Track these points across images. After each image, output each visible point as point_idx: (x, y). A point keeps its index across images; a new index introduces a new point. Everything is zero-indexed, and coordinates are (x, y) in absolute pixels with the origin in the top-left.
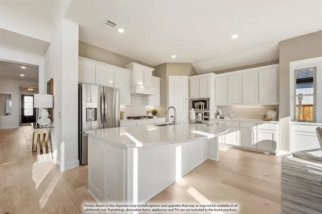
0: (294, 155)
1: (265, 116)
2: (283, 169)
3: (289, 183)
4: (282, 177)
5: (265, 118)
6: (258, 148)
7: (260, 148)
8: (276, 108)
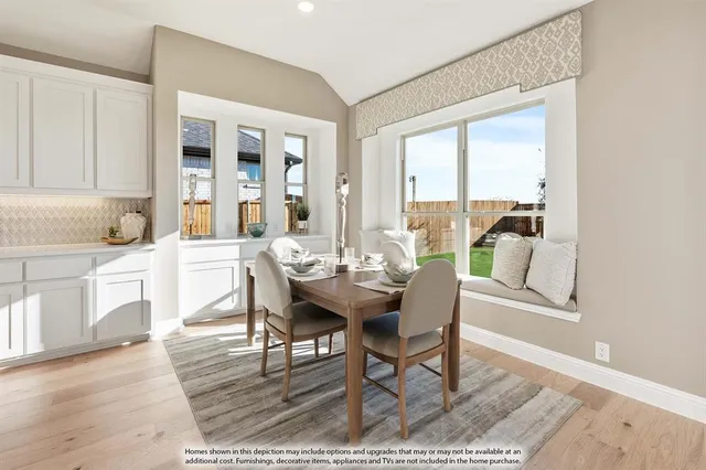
0: (187, 323)
1: (113, 232)
2: (183, 378)
3: (222, 421)
4: (195, 409)
5: (114, 238)
6: (99, 338)
7: (105, 336)
8: (144, 208)
